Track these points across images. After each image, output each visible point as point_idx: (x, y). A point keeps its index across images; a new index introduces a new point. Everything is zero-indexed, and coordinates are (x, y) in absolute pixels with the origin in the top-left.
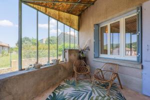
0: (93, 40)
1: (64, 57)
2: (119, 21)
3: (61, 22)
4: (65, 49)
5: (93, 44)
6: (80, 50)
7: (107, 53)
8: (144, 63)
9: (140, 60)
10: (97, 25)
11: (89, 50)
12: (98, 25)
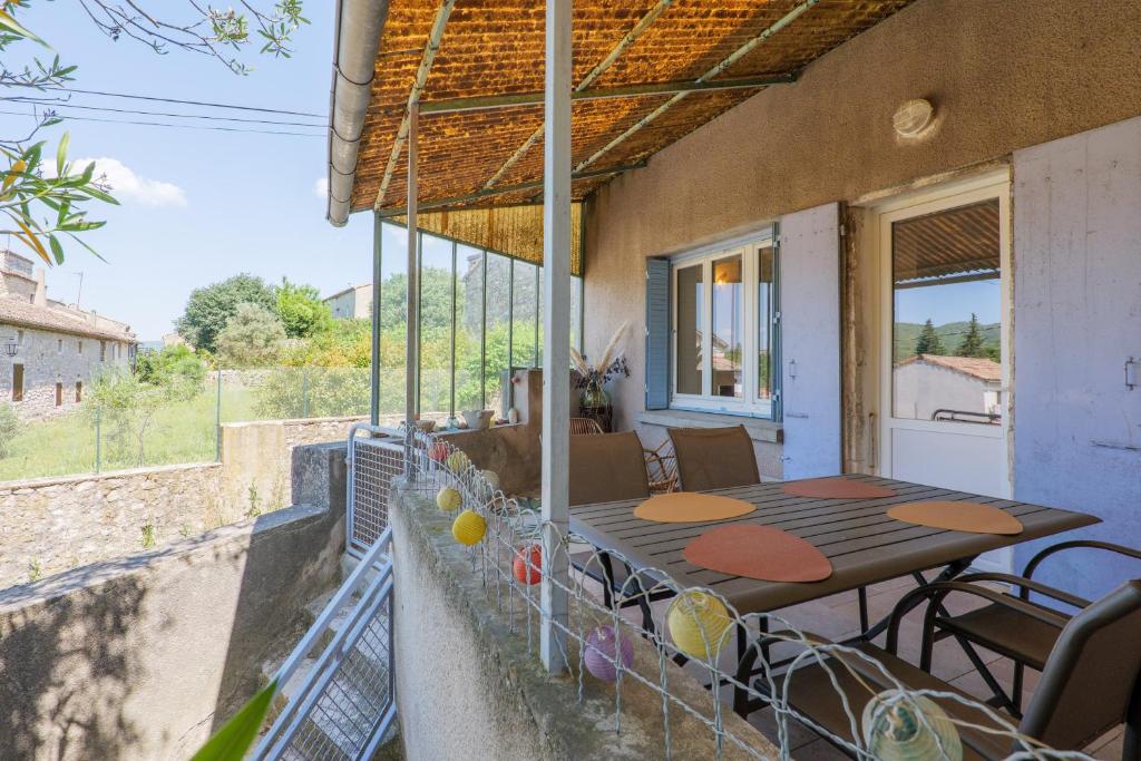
0: (642, 331)
1: (511, 402)
2: (740, 255)
3: (500, 253)
4: (513, 370)
5: (641, 344)
6: (584, 374)
7: (699, 392)
8: (788, 425)
9: (778, 413)
10: (663, 258)
11: (627, 372)
12: (666, 259)
